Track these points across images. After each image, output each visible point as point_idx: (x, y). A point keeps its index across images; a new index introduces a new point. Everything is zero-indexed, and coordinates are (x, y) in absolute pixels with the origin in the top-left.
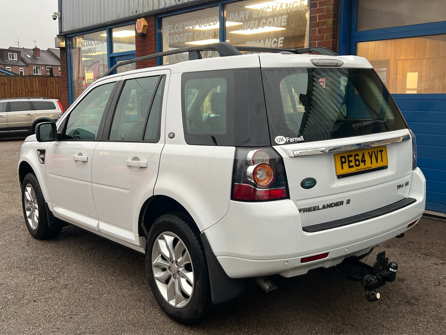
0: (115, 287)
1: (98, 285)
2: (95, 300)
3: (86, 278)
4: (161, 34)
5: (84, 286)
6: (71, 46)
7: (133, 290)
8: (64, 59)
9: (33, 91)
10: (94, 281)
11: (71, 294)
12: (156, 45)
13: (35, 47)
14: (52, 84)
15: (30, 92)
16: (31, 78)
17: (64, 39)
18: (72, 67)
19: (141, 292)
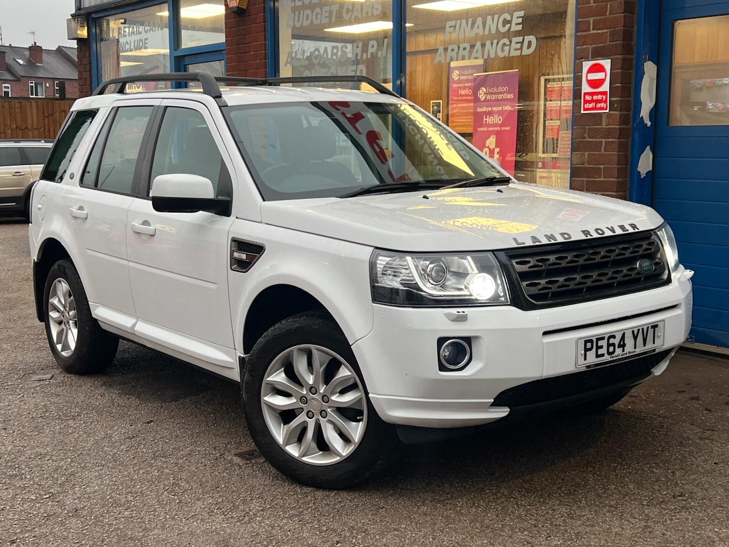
0: (176, 515)
1: (141, 511)
2: (135, 541)
3: (117, 496)
4: (276, 10)
5: (114, 512)
6: (99, 37)
7: (213, 521)
8: (86, 61)
9: (26, 128)
10: (133, 503)
11: (86, 528)
12: (265, 32)
13: (33, 43)
14: (63, 113)
15: (20, 130)
16: (23, 101)
17: (86, 23)
18: (101, 78)
19: (228, 526)
